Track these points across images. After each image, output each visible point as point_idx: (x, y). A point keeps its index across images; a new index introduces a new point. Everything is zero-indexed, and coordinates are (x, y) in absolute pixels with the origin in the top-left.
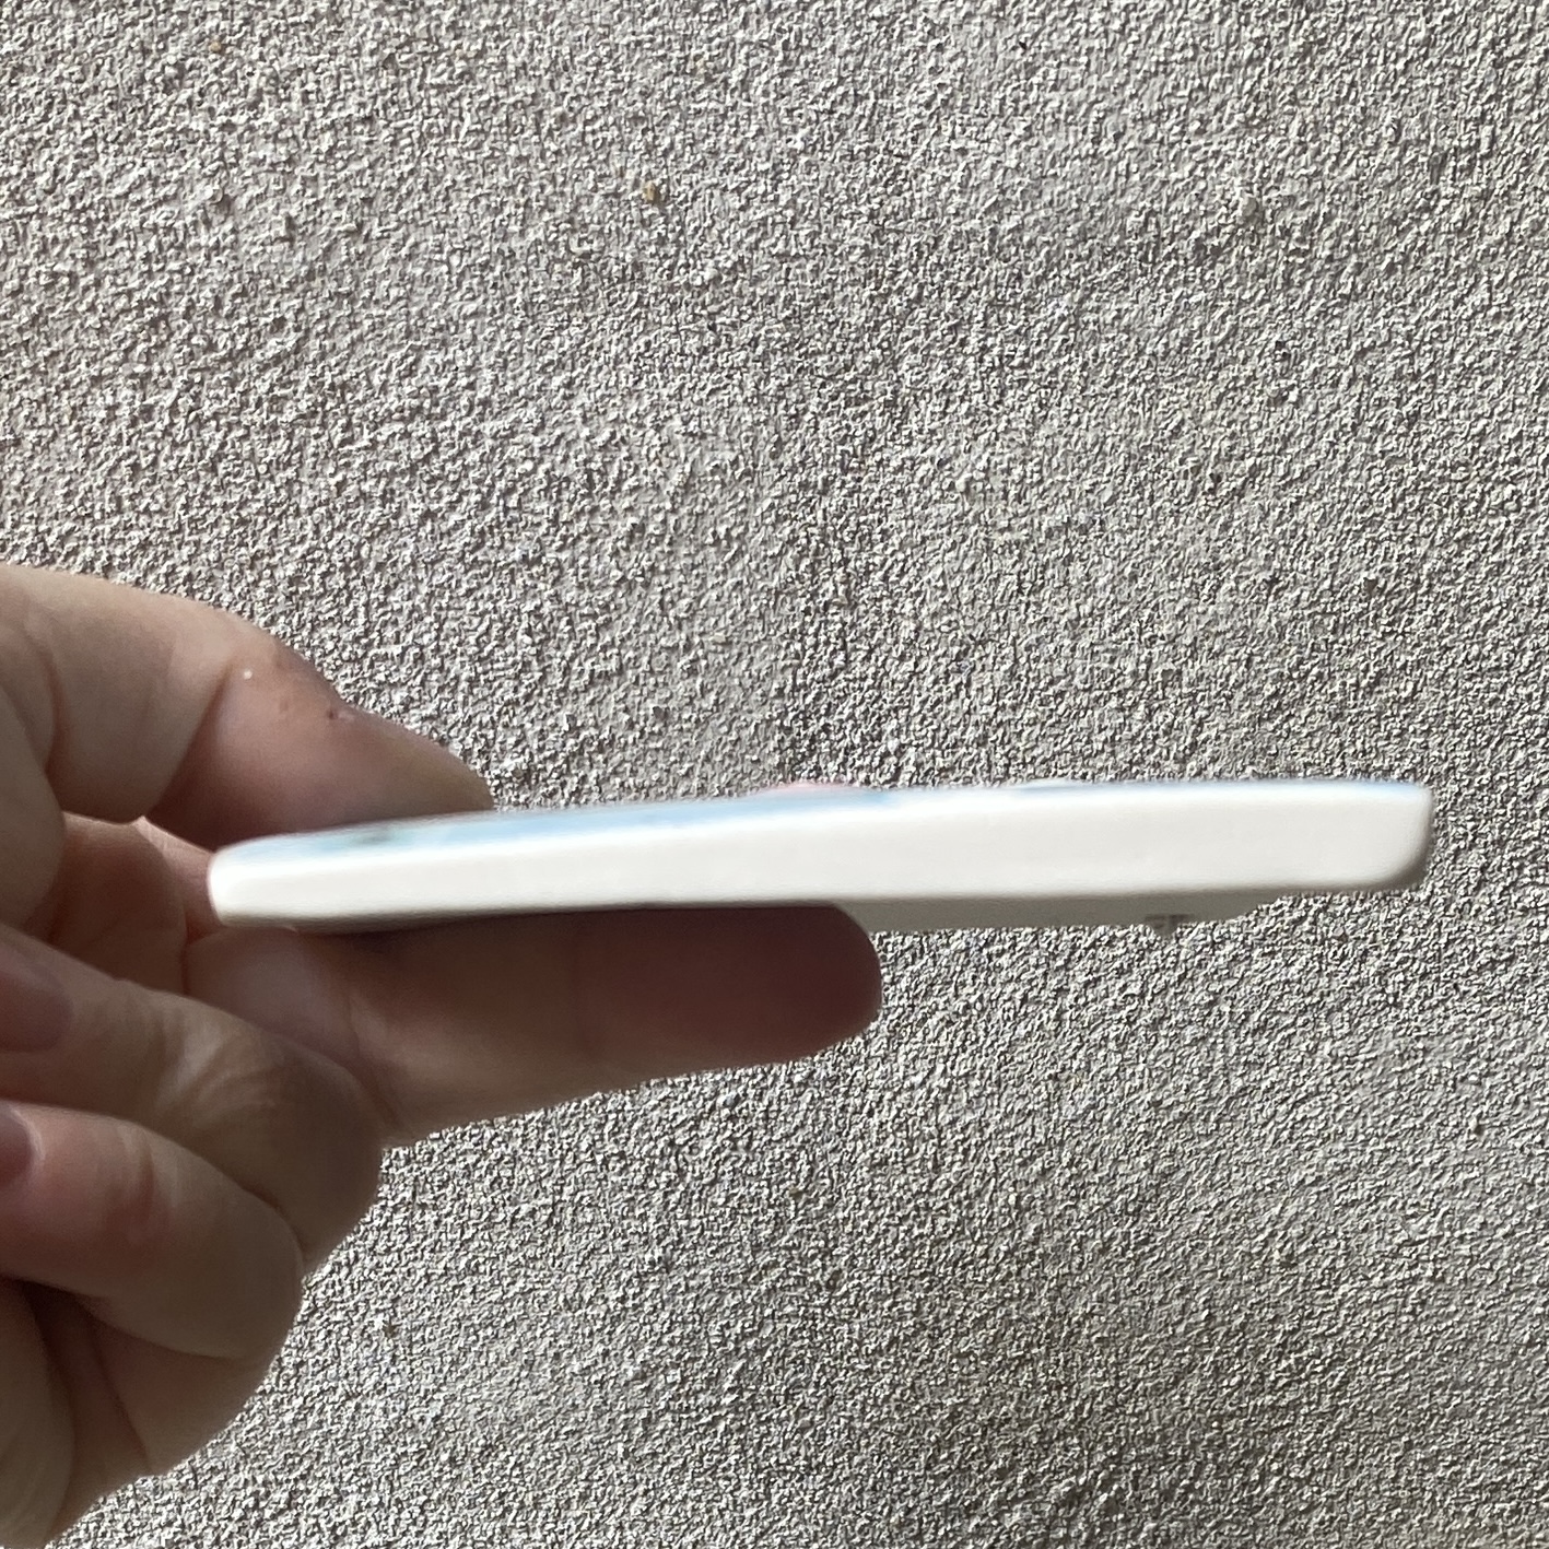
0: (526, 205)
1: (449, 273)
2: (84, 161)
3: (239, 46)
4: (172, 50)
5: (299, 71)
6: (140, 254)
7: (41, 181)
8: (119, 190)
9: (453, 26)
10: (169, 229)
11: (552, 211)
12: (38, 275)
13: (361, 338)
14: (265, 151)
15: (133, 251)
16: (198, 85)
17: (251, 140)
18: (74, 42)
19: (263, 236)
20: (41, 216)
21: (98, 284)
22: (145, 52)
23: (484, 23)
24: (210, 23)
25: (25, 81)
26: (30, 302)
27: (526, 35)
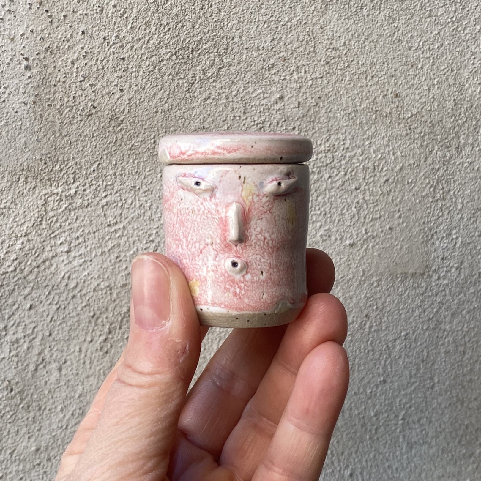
0: (362, 98)
1: (340, 115)
2: (245, 88)
3: (289, 59)
4: (271, 61)
5: (304, 65)
6: (258, 111)
7: (234, 93)
8: (254, 95)
9: (346, 54)
10: (266, 105)
11: (369, 100)
12: (231, 117)
13: (315, 132)
14: (294, 85)
15: (257, 111)
16: (277, 69)
17: (290, 83)
18: (246, 59)
19: (292, 106)
20: (232, 101)
21: (246, 118)
22: (264, 61)
23: (354, 54)
24: (282, 54)
25: (232, 68)
26: (227, 123)
27: (365, 56)
